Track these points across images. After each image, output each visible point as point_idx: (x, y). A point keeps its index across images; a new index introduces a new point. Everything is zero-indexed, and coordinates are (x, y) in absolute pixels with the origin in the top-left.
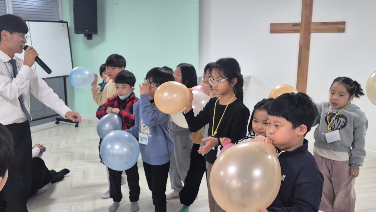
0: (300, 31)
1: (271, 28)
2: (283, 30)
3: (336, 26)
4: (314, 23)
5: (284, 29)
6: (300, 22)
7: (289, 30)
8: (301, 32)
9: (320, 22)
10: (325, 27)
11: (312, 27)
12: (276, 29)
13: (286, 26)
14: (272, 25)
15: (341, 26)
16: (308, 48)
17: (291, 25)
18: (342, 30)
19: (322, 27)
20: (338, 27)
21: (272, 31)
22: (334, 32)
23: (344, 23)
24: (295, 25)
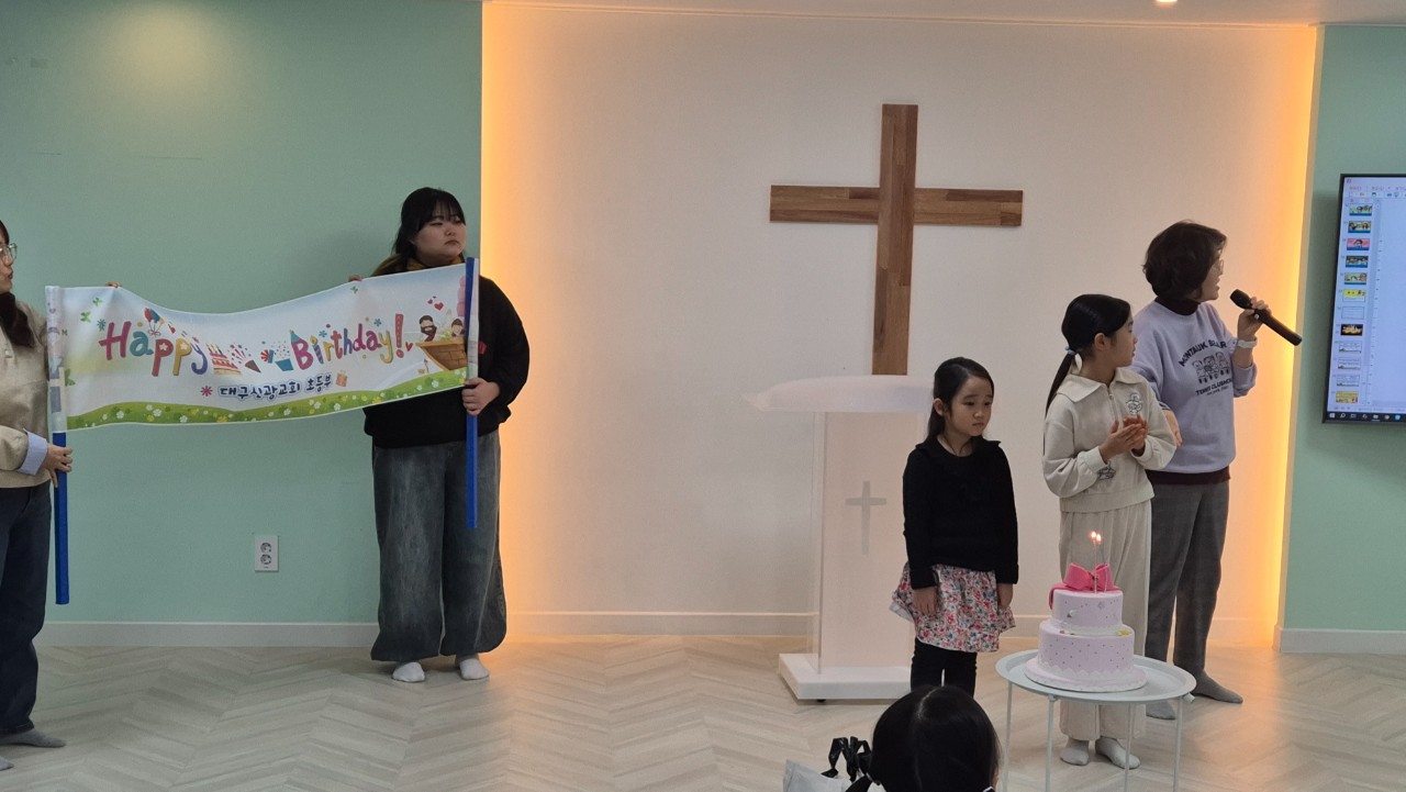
0: (877, 218)
1: (772, 205)
2: (820, 212)
3: (994, 205)
4: (925, 190)
5: (820, 208)
6: (878, 186)
7: (841, 212)
8: (881, 221)
9: (944, 190)
10: (961, 206)
11: (918, 207)
12: (793, 205)
13: (828, 197)
14: (776, 191)
15: (1010, 206)
16: (906, 280)
17: (846, 195)
18: (1013, 220)
19: (951, 205)
20: (1000, 208)
21: (777, 215)
22: (991, 224)
23: (1017, 196)
24: (859, 194)
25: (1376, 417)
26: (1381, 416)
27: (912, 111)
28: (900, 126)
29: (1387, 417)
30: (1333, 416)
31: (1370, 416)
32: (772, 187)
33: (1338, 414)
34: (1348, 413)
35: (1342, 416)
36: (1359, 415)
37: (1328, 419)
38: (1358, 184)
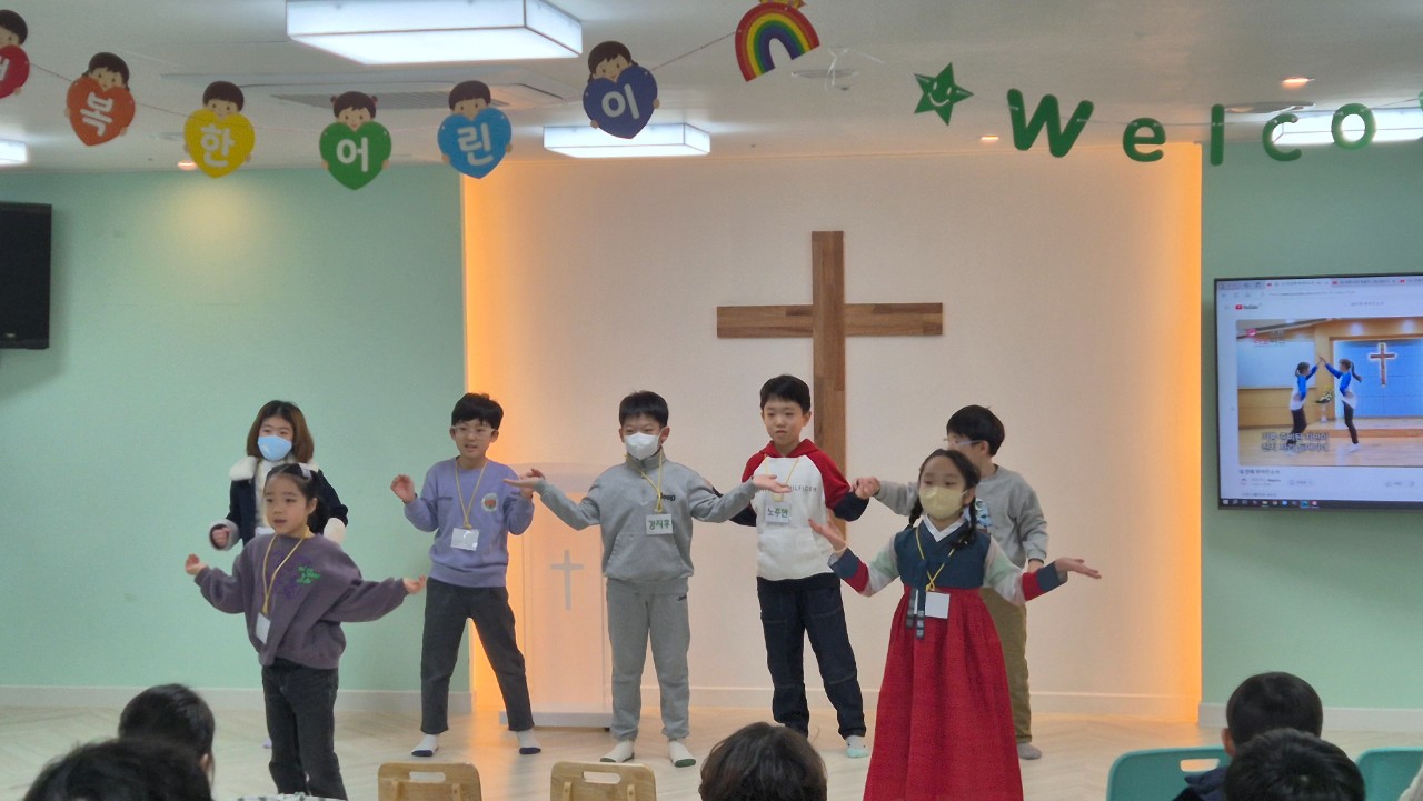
0: (812, 332)
1: (719, 323)
2: (761, 328)
3: (916, 316)
4: (853, 305)
5: (764, 324)
6: (811, 303)
7: (778, 328)
8: (815, 334)
9: (871, 305)
10: (886, 318)
11: (848, 320)
12: (737, 322)
13: (769, 315)
14: (722, 311)
15: (930, 317)
16: (840, 385)
17: (783, 312)
18: (935, 329)
19: (878, 318)
20: (923, 320)
21: (724, 331)
22: (914, 334)
23: (937, 308)
24: (796, 311)
25: (1265, 503)
26: (1270, 502)
28: (829, 251)
29: (1275, 503)
30: (1226, 502)
31: (1260, 502)
32: (718, 308)
33: (1231, 501)
34: (1240, 500)
35: (1235, 503)
36: (1250, 501)
37: (1222, 505)
38: (1223, 288)
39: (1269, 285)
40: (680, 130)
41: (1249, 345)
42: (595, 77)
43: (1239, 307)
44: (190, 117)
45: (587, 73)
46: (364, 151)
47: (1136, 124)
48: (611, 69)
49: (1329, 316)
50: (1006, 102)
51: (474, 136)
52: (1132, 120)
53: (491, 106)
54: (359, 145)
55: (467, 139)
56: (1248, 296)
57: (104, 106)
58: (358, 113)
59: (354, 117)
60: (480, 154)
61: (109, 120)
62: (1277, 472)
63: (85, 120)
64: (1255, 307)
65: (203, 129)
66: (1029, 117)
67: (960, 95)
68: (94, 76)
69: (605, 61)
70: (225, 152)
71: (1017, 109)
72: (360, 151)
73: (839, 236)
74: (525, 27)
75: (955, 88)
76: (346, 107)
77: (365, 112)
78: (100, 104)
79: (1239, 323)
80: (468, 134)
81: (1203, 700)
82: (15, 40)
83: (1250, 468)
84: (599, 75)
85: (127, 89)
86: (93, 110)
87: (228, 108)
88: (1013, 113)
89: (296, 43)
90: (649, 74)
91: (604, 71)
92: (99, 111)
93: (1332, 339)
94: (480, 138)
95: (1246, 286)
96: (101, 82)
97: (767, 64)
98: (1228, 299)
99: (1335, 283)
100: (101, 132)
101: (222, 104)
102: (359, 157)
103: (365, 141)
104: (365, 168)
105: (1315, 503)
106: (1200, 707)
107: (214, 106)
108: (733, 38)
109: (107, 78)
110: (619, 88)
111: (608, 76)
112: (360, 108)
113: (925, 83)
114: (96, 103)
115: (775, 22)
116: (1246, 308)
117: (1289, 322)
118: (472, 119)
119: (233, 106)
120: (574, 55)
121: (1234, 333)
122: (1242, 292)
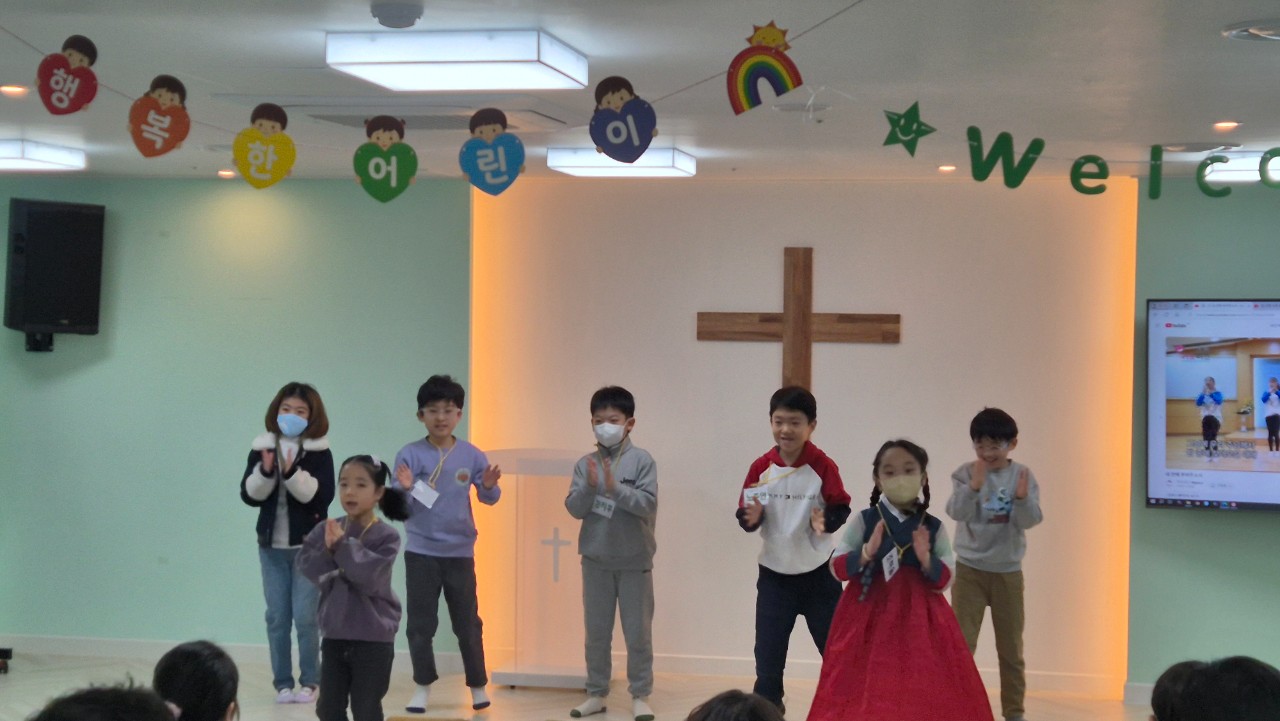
0: (781, 337)
1: (698, 327)
2: (736, 333)
3: (877, 326)
4: (819, 315)
5: (737, 329)
6: (782, 311)
7: (752, 333)
8: (785, 339)
9: (836, 315)
10: (848, 327)
11: (814, 327)
12: (714, 327)
13: (741, 321)
14: (702, 316)
15: (890, 327)
17: (756, 319)
18: (893, 338)
19: (841, 326)
20: (882, 329)
21: (704, 334)
22: (874, 342)
23: (896, 319)
24: (767, 318)
25: (1189, 503)
26: (1193, 502)
27: (808, 253)
28: (799, 265)
29: (1198, 503)
30: (1153, 501)
31: (1184, 502)
32: (699, 314)
33: (1157, 500)
34: (1166, 500)
35: (1161, 502)
36: (1175, 501)
37: (1149, 504)
38: (1154, 308)
39: (1197, 306)
40: (669, 154)
41: (1176, 359)
42: (600, 108)
43: (1168, 325)
44: (239, 134)
45: (593, 104)
46: (393, 168)
47: (1083, 161)
48: (615, 101)
49: (1250, 335)
50: (965, 137)
51: (491, 158)
52: (1080, 156)
53: (507, 131)
54: (388, 163)
55: (485, 161)
56: (1177, 315)
57: (162, 122)
58: (387, 134)
59: (385, 138)
60: (496, 173)
61: (167, 135)
62: (1201, 475)
63: (146, 135)
64: (1183, 326)
65: (250, 145)
66: (986, 152)
67: (925, 130)
68: (155, 95)
69: (610, 94)
70: (269, 166)
71: (976, 144)
72: (389, 168)
73: (808, 252)
74: (539, 61)
75: (920, 124)
76: (377, 129)
77: (395, 134)
78: (158, 120)
79: (1169, 340)
80: (486, 156)
81: (1129, 680)
82: (85, 62)
83: (1176, 471)
84: (604, 105)
85: (184, 108)
86: (152, 126)
87: (273, 127)
88: (971, 147)
89: (335, 70)
90: (649, 105)
91: (609, 103)
92: (157, 127)
93: (1252, 357)
94: (496, 160)
95: (1175, 306)
96: (161, 101)
97: (755, 100)
98: (1159, 318)
99: (1256, 306)
100: (159, 145)
101: (267, 124)
102: (388, 174)
103: (394, 160)
104: (394, 183)
105: (1234, 505)
106: (1126, 687)
107: (261, 125)
108: (725, 76)
109: (166, 98)
110: (622, 118)
111: (612, 107)
112: (390, 130)
113: (894, 119)
114: (154, 119)
115: (763, 63)
116: (1175, 326)
117: (1214, 340)
118: (490, 142)
119: (278, 125)
120: (582, 87)
121: (1164, 349)
122: (1172, 312)
